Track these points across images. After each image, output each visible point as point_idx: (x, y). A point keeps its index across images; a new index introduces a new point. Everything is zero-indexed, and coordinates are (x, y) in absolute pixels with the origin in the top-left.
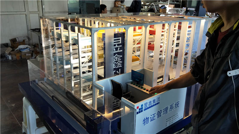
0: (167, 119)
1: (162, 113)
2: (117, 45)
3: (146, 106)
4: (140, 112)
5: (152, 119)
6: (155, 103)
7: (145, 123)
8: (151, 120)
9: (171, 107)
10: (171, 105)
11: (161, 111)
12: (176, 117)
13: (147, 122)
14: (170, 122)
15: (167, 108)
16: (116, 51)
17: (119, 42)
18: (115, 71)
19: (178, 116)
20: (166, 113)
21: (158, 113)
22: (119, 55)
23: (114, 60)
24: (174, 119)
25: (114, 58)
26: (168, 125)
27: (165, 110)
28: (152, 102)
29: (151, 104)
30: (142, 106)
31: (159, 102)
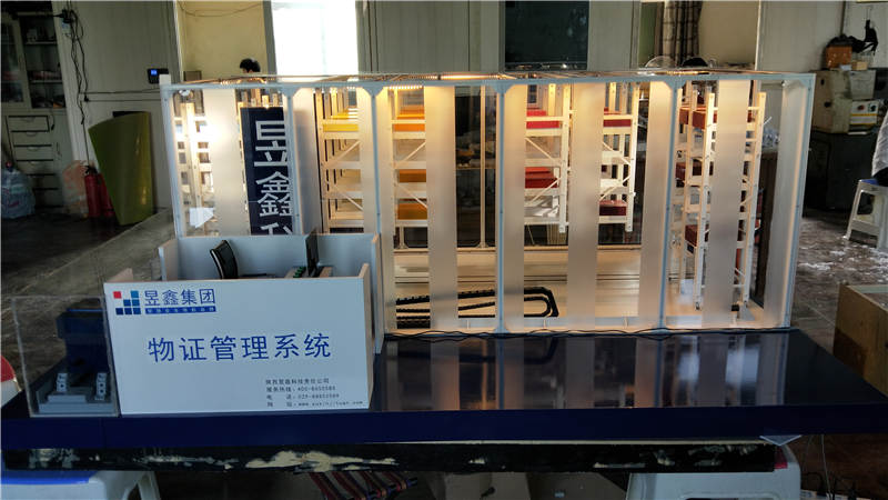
0: (269, 382)
1: (238, 351)
2: (275, 143)
3: (152, 302)
4: (128, 312)
5: (188, 351)
6: (192, 305)
7: (160, 356)
8: (186, 356)
9: (284, 344)
10: (284, 338)
11: (228, 341)
12: (322, 392)
13: (170, 356)
14: (289, 397)
15: (262, 340)
16: (274, 160)
17: (283, 134)
18: (276, 225)
19: (332, 392)
20: (260, 357)
21: (216, 342)
22: (287, 175)
23: (267, 189)
24: (310, 393)
25: (268, 183)
26: (280, 405)
27: (249, 343)
28: (180, 297)
29: (175, 302)
30: (135, 294)
31: (212, 304)
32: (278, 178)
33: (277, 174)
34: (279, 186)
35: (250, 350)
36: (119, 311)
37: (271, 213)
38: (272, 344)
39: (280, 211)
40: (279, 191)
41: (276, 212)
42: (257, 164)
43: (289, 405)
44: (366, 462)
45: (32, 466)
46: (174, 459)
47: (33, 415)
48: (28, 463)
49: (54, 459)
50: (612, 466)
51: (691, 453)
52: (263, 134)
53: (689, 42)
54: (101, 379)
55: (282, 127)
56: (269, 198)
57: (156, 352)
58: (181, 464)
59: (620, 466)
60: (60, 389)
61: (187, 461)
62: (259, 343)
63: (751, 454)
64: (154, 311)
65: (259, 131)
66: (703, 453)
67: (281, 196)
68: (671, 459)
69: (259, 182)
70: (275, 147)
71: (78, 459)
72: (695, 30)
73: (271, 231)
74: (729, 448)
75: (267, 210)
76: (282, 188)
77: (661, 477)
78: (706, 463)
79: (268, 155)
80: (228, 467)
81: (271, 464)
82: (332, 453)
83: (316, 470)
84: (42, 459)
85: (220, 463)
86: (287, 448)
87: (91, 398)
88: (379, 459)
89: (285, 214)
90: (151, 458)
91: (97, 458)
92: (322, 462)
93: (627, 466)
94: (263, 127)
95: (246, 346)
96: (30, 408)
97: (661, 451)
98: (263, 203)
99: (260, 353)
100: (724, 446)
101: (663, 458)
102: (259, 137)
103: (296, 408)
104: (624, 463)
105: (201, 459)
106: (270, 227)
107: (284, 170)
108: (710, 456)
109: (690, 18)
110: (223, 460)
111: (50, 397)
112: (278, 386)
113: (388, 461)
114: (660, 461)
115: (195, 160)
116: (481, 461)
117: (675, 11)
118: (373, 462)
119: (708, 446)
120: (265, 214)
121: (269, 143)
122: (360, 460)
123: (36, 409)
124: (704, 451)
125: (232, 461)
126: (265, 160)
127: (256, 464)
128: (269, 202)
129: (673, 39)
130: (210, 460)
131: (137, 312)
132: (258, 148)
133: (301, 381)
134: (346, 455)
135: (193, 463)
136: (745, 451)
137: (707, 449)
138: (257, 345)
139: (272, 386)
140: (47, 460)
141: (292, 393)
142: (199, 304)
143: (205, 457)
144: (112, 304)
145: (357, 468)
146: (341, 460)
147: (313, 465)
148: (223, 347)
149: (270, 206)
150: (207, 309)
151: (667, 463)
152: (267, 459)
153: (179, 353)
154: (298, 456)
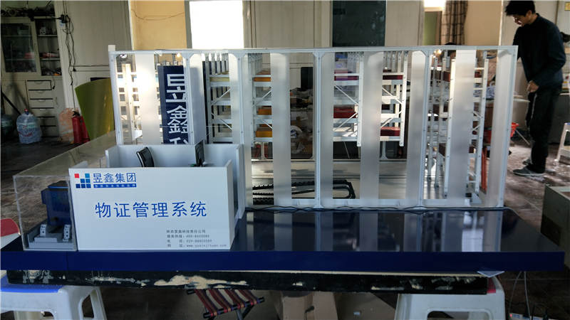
0: (168, 231)
1: (150, 212)
2: (179, 88)
3: (98, 180)
4: (83, 186)
5: (119, 212)
7: (102, 214)
8: (118, 215)
9: (178, 208)
10: (178, 204)
11: (144, 206)
12: (201, 239)
13: (108, 214)
14: (181, 241)
15: (164, 205)
16: (178, 98)
17: (183, 82)
18: (179, 139)
19: (207, 238)
20: (163, 216)
21: (136, 206)
22: (185, 108)
23: (174, 116)
24: (194, 239)
25: (174, 113)
26: (175, 246)
27: (157, 207)
28: (114, 178)
29: (111, 181)
30: (87, 175)
31: (134, 182)
32: (180, 110)
33: (180, 107)
34: (181, 114)
35: (157, 211)
36: (78, 186)
37: (176, 131)
38: (171, 208)
39: (182, 130)
40: (181, 117)
41: (179, 131)
42: (168, 101)
43: (181, 246)
44: (228, 283)
45: (25, 282)
46: (111, 279)
47: (25, 249)
48: (22, 280)
49: (38, 278)
50: (383, 289)
51: (433, 281)
52: (172, 82)
53: (458, 37)
54: (67, 228)
55: (183, 78)
56: (175, 122)
57: (100, 211)
58: (115, 282)
59: (388, 289)
60: (42, 234)
61: (119, 281)
62: (163, 207)
63: (472, 283)
64: (99, 186)
65: (169, 80)
66: (441, 282)
67: (182, 120)
68: (420, 284)
69: (169, 112)
70: (179, 90)
71: (52, 278)
72: (462, 29)
73: (176, 142)
74: (458, 279)
75: (173, 129)
76: (183, 116)
77: (415, 296)
78: (442, 288)
79: (174, 95)
80: (143, 285)
81: (170, 284)
82: (207, 276)
83: (197, 288)
84: (31, 277)
85: (138, 282)
86: (179, 274)
87: (61, 239)
88: (236, 282)
89: (184, 132)
90: (96, 278)
91: (64, 278)
92: (201, 283)
93: (393, 289)
94: (171, 78)
95: (155, 209)
96: (24, 245)
97: (414, 280)
98: (171, 125)
99: (163, 213)
100: (455, 277)
101: (415, 284)
102: (169, 84)
103: (185, 248)
104: (390, 287)
105: (127, 280)
106: (175, 140)
107: (184, 105)
108: (445, 284)
109: (459, 22)
110: (141, 280)
111: (36, 239)
112: (174, 234)
113: (242, 283)
114: (413, 286)
115: (131, 99)
116: (300, 284)
117: (449, 17)
118: (233, 283)
119: (444, 277)
120: (172, 132)
121: (175, 88)
122: (225, 282)
123: (27, 246)
124: (442, 281)
125: (146, 281)
126: (172, 98)
127: (161, 283)
128: (175, 124)
129: (448, 35)
130: (132, 280)
131: (89, 186)
132: (168, 91)
133: (188, 231)
134: (216, 279)
135: (122, 282)
136: (468, 281)
137: (444, 279)
138: (161, 208)
139: (171, 234)
140: (34, 278)
141: (183, 239)
142: (126, 183)
143: (129, 278)
144: (74, 182)
145: (223, 287)
146: (213, 282)
147: (196, 285)
148: (140, 209)
149: (175, 127)
150: (131, 185)
151: (418, 287)
152: (167, 280)
153: (114, 212)
154: (186, 279)
